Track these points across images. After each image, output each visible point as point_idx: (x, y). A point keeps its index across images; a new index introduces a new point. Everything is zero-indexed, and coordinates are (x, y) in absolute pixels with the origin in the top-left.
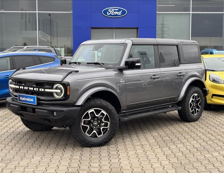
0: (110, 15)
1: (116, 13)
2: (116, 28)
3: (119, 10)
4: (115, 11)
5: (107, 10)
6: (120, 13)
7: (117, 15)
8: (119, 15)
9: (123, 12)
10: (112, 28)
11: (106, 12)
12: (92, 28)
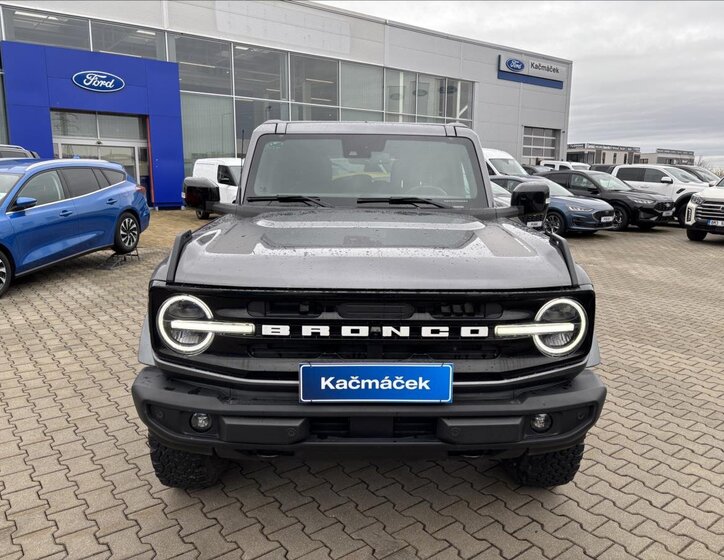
0: (91, 86)
1: (103, 83)
2: (100, 113)
3: (108, 79)
4: (100, 79)
5: (84, 76)
6: (110, 84)
7: (104, 87)
8: (109, 89)
9: (117, 84)
10: (94, 113)
11: (80, 79)
12: (52, 110)
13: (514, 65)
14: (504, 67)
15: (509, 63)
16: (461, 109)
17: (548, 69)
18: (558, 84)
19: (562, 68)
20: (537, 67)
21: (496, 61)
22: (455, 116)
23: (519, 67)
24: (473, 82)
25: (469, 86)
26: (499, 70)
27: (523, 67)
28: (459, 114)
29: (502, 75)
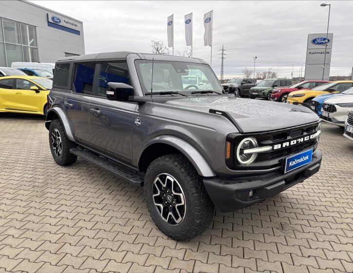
13: (55, 19)
14: (50, 20)
15: (53, 18)
16: (30, 41)
17: (72, 24)
18: (77, 33)
19: (79, 25)
20: (67, 22)
21: (46, 17)
22: (27, 44)
23: (58, 21)
24: (35, 27)
25: (33, 28)
26: (48, 22)
27: (60, 21)
28: (29, 43)
29: (50, 24)
